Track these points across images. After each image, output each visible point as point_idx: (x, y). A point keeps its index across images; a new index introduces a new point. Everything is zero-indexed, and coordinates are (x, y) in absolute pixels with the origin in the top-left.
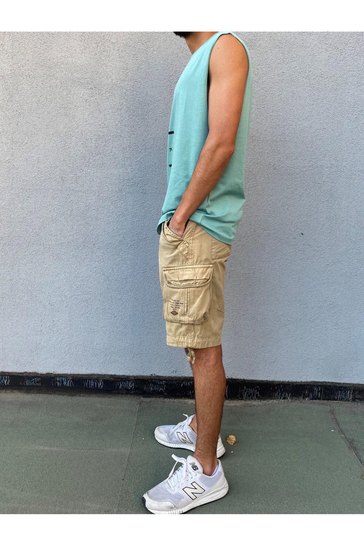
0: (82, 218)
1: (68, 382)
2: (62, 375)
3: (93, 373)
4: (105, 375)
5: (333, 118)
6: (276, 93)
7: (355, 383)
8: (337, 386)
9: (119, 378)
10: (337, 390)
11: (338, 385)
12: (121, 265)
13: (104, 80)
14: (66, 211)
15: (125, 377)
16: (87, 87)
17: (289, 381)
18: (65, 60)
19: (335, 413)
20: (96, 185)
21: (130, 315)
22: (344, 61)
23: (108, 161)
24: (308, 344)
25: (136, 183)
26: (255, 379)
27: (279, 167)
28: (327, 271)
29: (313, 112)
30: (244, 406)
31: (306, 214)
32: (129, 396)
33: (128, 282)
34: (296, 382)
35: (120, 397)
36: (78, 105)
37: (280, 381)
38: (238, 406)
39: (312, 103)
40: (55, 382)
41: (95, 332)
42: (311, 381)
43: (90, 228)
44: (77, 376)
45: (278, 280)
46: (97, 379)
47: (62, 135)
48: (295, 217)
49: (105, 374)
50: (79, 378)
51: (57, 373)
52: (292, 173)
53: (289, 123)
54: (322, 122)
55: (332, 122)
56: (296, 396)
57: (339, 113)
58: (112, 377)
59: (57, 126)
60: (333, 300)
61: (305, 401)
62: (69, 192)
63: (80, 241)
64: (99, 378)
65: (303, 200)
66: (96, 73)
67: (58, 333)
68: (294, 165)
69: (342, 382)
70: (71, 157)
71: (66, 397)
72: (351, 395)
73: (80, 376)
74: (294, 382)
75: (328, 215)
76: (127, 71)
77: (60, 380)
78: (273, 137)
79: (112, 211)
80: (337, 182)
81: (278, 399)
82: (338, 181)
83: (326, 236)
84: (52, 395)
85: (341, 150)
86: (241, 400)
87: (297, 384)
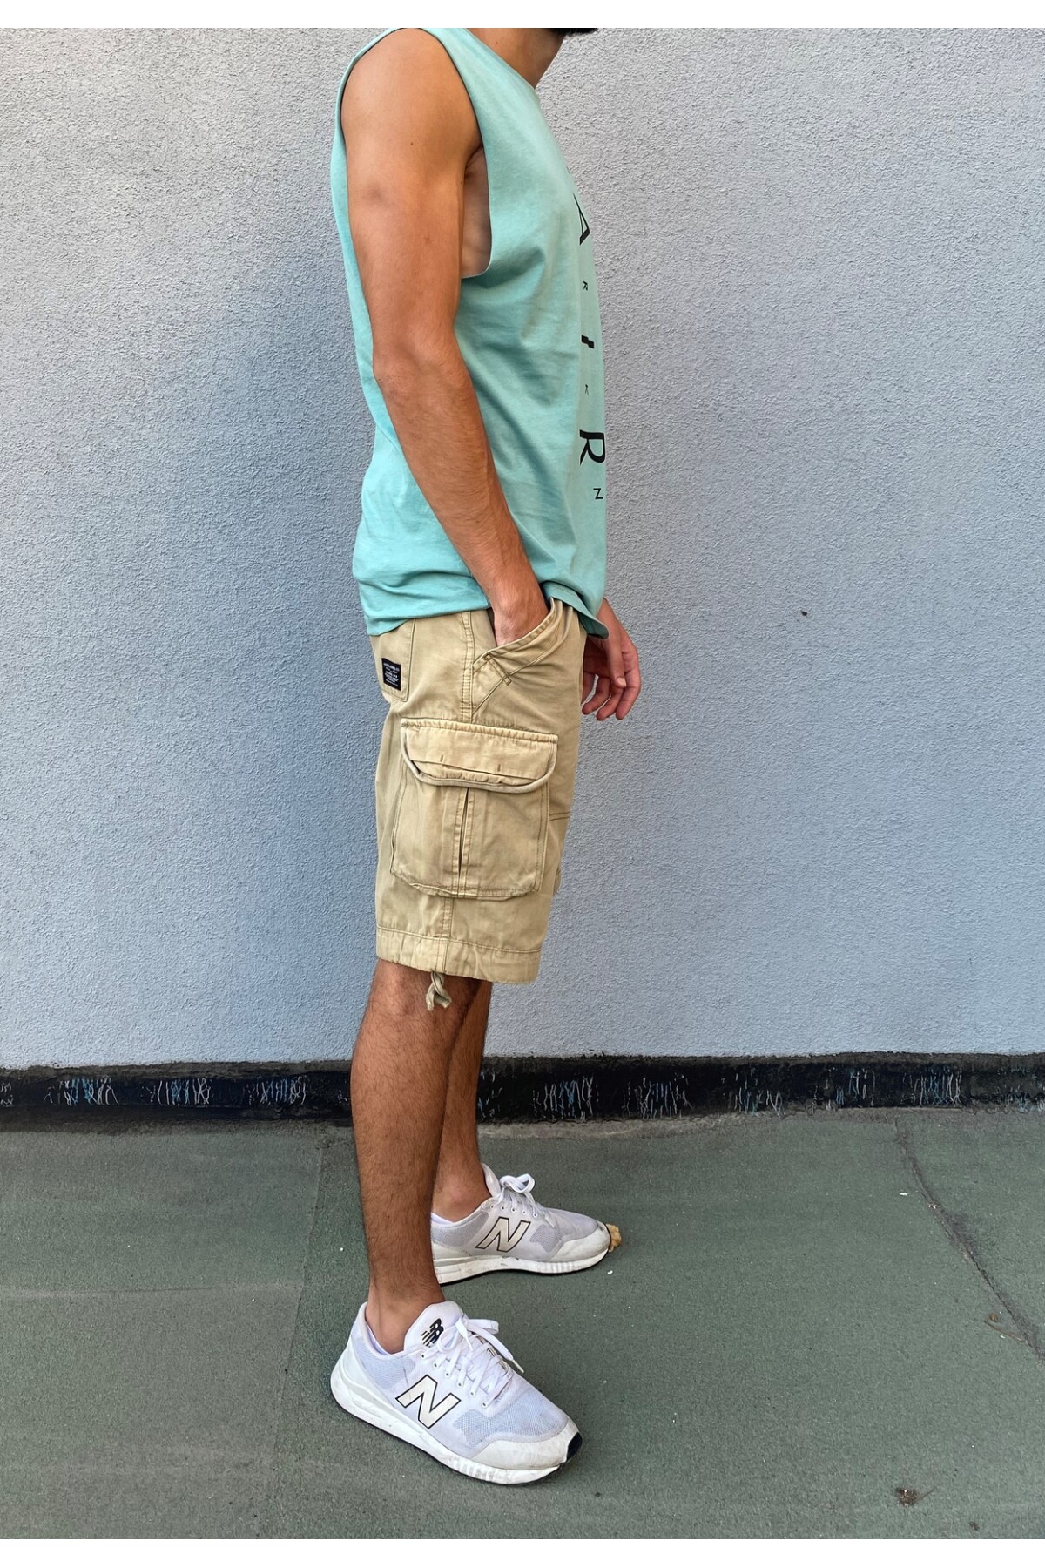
0: (126, 582)
1: (100, 1092)
2: (78, 1071)
3: (177, 1061)
4: (214, 1063)
5: (889, 261)
6: (718, 187)
7: (968, 1051)
8: (918, 1064)
9: (259, 1071)
10: (916, 1076)
11: (919, 1061)
12: (256, 725)
13: (183, 146)
14: (74, 560)
15: (279, 1068)
16: (130, 170)
17: (774, 1056)
18: (58, 84)
19: (912, 1143)
20: (168, 478)
21: (287, 878)
22: (920, 86)
23: (204, 400)
24: (829, 942)
25: (294, 470)
26: (675, 1055)
27: (732, 412)
28: (881, 722)
29: (830, 244)
30: (643, 1137)
31: (815, 552)
32: (292, 1126)
33: (279, 775)
34: (796, 1056)
35: (265, 1129)
36: (102, 226)
37: (749, 1056)
38: (626, 1136)
39: (826, 215)
40: (59, 1094)
41: (178, 933)
42: (838, 1052)
43: (154, 612)
44: (128, 1072)
45: (735, 754)
46: (190, 1079)
47: (54, 322)
48: (782, 565)
49: (214, 1060)
50: (134, 1078)
51: (63, 1065)
52: (771, 430)
53: (760, 278)
54: (856, 272)
55: (888, 274)
56: (796, 1100)
57: (907, 244)
58: (236, 1069)
59: (40, 294)
60: (899, 808)
61: (824, 1112)
62: (82, 502)
63: (122, 652)
64: (196, 1075)
65: (806, 512)
66: (158, 124)
67: (63, 942)
68: (777, 407)
69: (931, 1050)
70: (86, 391)
71: (94, 1136)
72: (958, 1088)
73: (136, 1070)
74: (790, 1058)
75: (879, 554)
76: (257, 119)
77: (73, 1085)
78: (710, 322)
79: (220, 559)
80: (905, 453)
81: (743, 1109)
82: (909, 452)
83: (876, 618)
84: (51, 1134)
85: (915, 357)
86: (634, 1118)
87: (801, 1062)
